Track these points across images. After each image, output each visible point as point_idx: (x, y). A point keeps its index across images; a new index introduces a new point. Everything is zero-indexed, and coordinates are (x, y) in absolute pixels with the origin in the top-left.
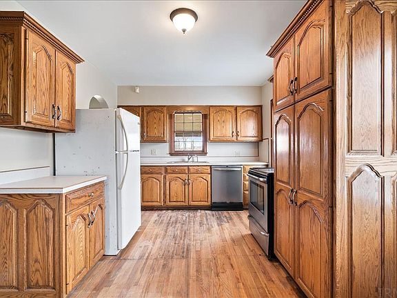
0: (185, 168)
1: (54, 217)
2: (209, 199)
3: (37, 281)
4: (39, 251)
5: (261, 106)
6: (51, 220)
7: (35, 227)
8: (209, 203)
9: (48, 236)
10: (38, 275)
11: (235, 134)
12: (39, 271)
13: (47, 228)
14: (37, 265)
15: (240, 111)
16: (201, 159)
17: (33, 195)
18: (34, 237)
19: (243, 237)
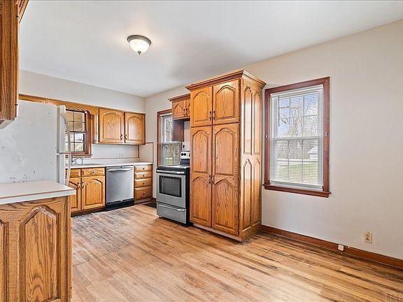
0: (77, 171)
1: (58, 222)
2: (104, 200)
3: (37, 298)
4: (40, 263)
5: (144, 115)
6: (55, 226)
7: (34, 237)
8: (104, 204)
9: (51, 244)
10: (38, 291)
11: (123, 137)
12: (39, 286)
13: (51, 235)
14: (37, 281)
15: (128, 116)
16: (86, 161)
17: (32, 202)
18: (32, 250)
19: (156, 220)
